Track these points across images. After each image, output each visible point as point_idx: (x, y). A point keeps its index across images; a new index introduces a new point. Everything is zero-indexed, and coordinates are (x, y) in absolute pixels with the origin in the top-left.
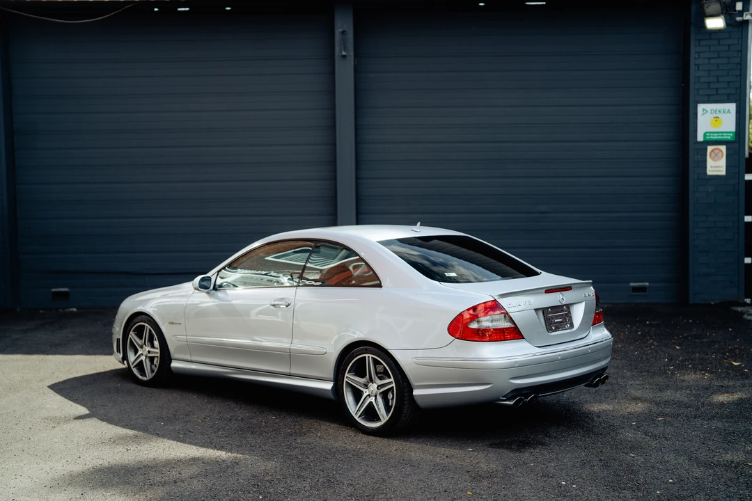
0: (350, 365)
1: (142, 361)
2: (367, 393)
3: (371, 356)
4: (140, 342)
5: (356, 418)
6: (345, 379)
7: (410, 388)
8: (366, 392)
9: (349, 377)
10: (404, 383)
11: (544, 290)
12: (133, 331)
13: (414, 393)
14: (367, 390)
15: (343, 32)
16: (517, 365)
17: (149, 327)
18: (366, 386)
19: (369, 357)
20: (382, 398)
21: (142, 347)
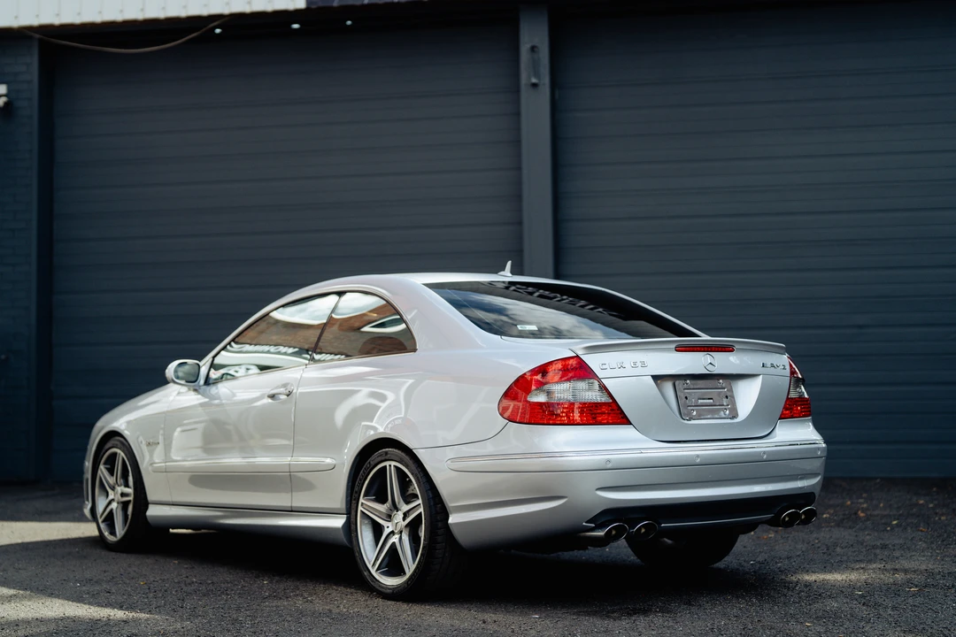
0: (367, 482)
1: (112, 510)
2: (390, 530)
3: (393, 463)
4: (112, 480)
5: (373, 572)
6: (360, 508)
7: (445, 513)
8: (388, 527)
9: (366, 504)
10: (437, 506)
11: (674, 346)
12: (105, 464)
13: (450, 521)
14: (389, 524)
15: (533, 49)
16: (609, 466)
17: (122, 454)
18: (389, 517)
19: (390, 466)
20: (409, 536)
21: (113, 489)
